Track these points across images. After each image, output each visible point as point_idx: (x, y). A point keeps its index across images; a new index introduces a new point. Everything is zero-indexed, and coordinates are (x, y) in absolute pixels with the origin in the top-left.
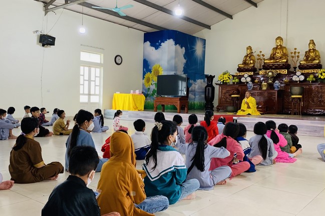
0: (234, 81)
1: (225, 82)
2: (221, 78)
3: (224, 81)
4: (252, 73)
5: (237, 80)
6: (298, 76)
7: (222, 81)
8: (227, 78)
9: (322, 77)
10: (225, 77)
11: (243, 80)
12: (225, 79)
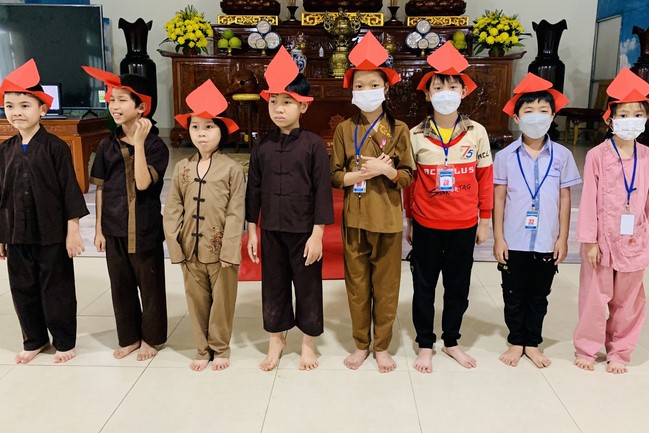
0: (223, 43)
1: (191, 45)
2: (178, 31)
3: (188, 41)
4: (276, 21)
5: (235, 42)
6: (423, 35)
7: (181, 41)
8: (199, 34)
9: (490, 40)
10: (190, 29)
11: (254, 41)
12: (191, 36)
